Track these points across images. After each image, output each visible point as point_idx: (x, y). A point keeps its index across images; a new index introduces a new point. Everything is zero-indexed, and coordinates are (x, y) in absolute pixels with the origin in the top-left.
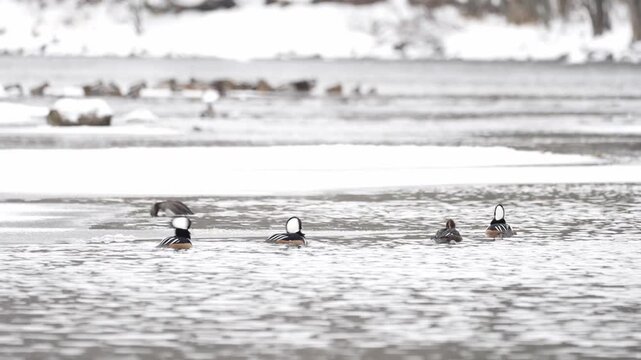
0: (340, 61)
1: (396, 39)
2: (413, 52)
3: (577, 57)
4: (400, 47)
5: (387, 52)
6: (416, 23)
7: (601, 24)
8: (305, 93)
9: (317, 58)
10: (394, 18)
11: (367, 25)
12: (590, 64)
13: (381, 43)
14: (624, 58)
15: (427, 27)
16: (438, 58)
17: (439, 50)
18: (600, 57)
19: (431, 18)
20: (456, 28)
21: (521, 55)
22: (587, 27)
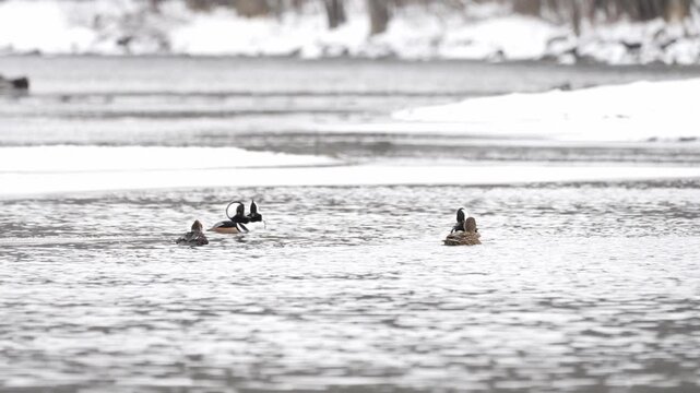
0: (61, 56)
1: (120, 34)
2: (137, 47)
3: (311, 52)
4: (124, 42)
5: (109, 47)
6: (141, 16)
7: (336, 16)
8: (23, 90)
9: (36, 53)
10: (118, 12)
11: (90, 19)
12: (326, 59)
13: (103, 38)
14: (361, 53)
15: (152, 20)
16: (165, 52)
17: (165, 45)
18: (335, 51)
19: (156, 11)
20: (183, 22)
21: (251, 50)
22: (322, 19)
